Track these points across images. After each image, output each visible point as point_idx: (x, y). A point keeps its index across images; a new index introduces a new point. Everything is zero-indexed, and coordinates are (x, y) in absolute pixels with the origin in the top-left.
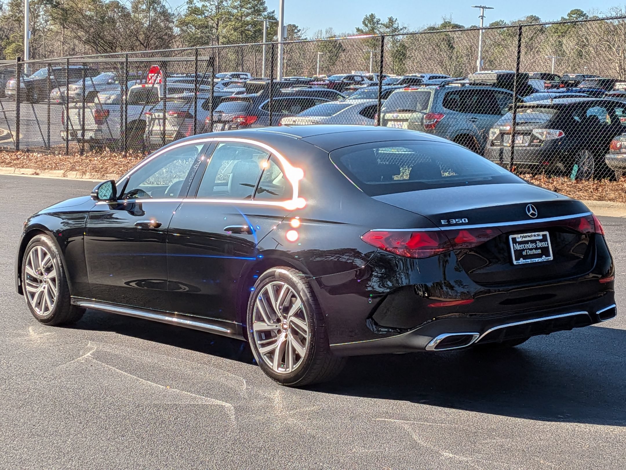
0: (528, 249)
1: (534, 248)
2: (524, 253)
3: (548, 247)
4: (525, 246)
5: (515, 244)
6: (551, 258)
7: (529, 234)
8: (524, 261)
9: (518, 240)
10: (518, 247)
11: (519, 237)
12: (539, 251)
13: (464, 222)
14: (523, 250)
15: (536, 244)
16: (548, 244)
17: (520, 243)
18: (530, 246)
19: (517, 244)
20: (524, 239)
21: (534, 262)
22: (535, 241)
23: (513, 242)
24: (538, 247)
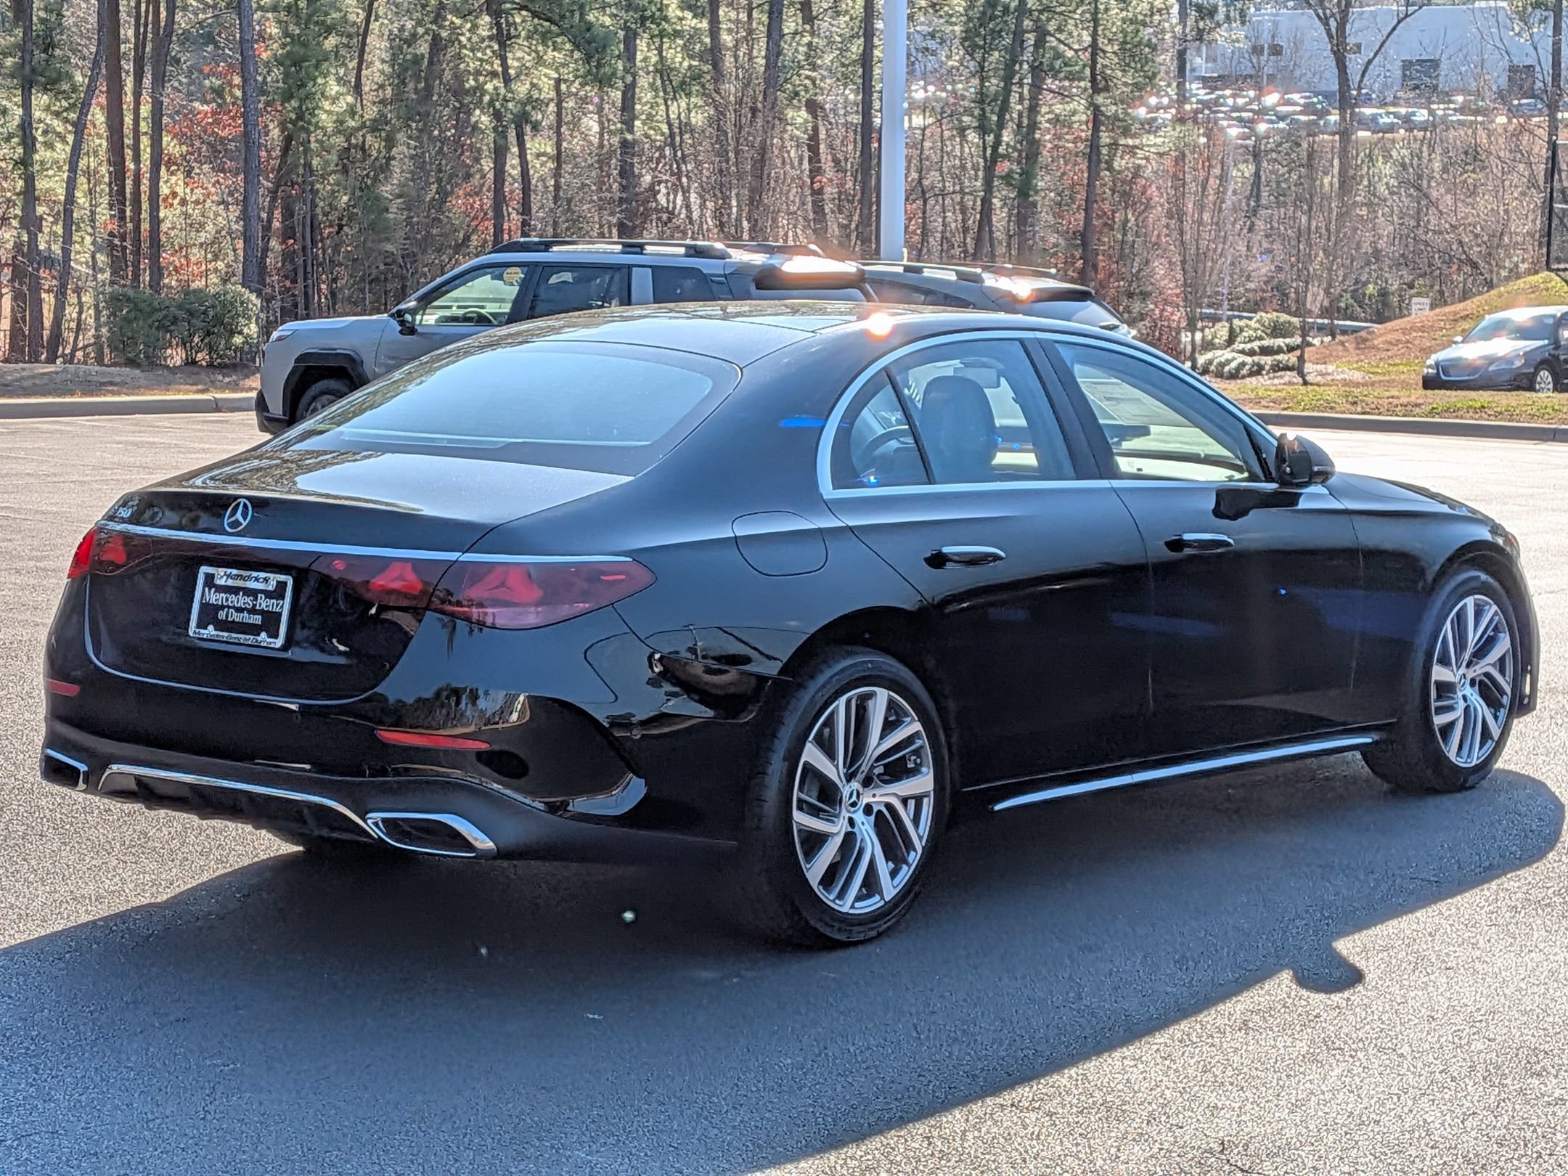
0: (233, 608)
1: (246, 609)
2: (222, 615)
3: (280, 614)
4: (227, 600)
5: (206, 589)
6: (279, 643)
7: (245, 573)
8: (215, 633)
9: (217, 581)
10: (214, 598)
11: (222, 576)
12: (257, 619)
14: (222, 607)
15: (256, 599)
16: (282, 606)
17: (220, 589)
18: (241, 601)
19: (213, 590)
20: (230, 582)
21: (237, 640)
22: (253, 593)
23: (205, 585)
24: (257, 608)
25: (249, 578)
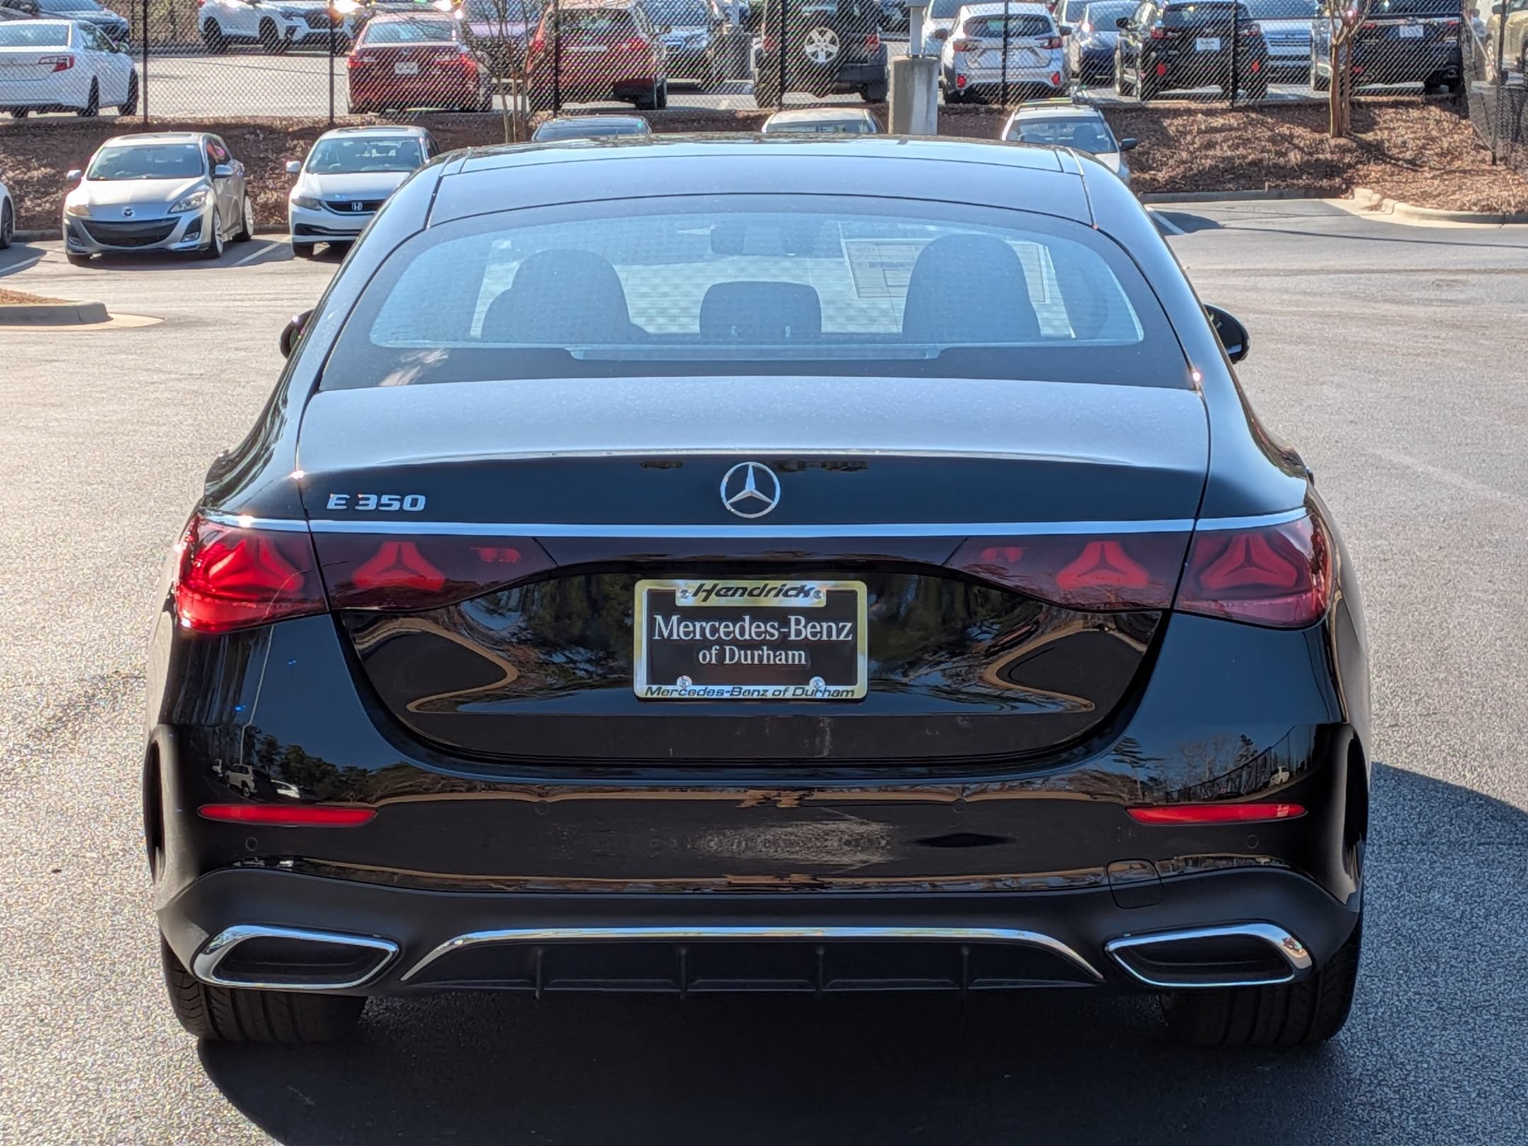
0: (734, 642)
1: (764, 642)
2: (709, 657)
3: (852, 647)
4: (714, 630)
5: (659, 618)
6: (860, 689)
7: (749, 584)
8: (698, 688)
9: (681, 602)
10: (677, 630)
11: (686, 592)
12: (798, 657)
13: (407, 506)
14: (705, 644)
15: (786, 623)
16: (854, 631)
17: (690, 614)
18: (750, 630)
19: (675, 618)
20: (714, 601)
21: (755, 696)
22: (781, 616)
23: (652, 610)
24: (793, 637)
25: (763, 592)
